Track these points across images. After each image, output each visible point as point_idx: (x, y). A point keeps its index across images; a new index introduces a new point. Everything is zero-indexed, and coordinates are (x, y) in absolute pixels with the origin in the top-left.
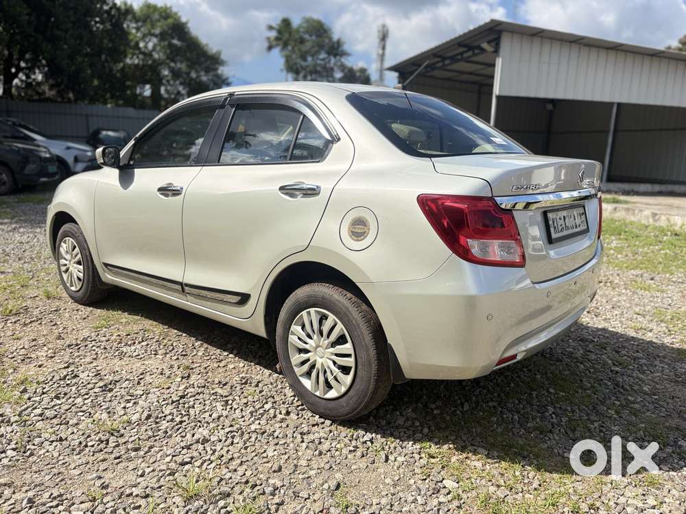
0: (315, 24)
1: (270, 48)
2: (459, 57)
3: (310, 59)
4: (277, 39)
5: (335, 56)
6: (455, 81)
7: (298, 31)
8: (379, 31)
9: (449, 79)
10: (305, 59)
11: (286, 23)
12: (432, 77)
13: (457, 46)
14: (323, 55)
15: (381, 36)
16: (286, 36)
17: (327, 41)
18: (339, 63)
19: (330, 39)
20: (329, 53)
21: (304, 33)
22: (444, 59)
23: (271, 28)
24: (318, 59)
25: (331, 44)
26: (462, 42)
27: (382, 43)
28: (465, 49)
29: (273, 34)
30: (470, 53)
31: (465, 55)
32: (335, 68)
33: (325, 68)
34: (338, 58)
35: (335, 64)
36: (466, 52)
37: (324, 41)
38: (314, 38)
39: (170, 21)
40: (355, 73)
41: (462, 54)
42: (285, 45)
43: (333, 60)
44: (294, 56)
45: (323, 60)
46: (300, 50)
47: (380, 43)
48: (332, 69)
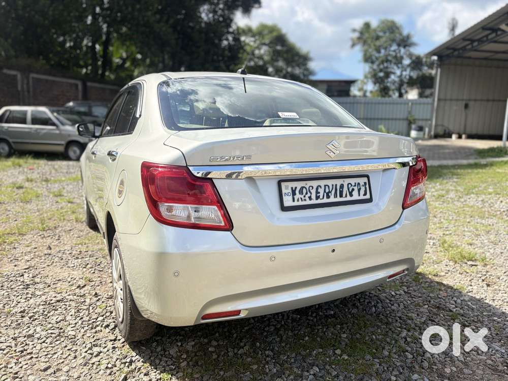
0: (389, 24)
1: (353, 45)
2: (485, 39)
3: (383, 51)
4: (359, 38)
5: (405, 47)
6: (491, 60)
7: (375, 30)
8: (449, 23)
9: (486, 59)
10: (379, 52)
11: (367, 25)
12: (470, 58)
13: (481, 30)
14: (394, 47)
15: (451, 27)
16: (366, 35)
17: (398, 35)
18: (408, 53)
19: (401, 34)
20: (399, 45)
21: (380, 31)
22: (472, 41)
23: (354, 30)
24: (390, 51)
25: (401, 37)
26: (485, 26)
27: (452, 32)
28: (488, 32)
29: (356, 35)
30: (494, 35)
31: (490, 37)
32: (405, 56)
33: (396, 57)
34: (407, 48)
35: (405, 53)
36: (490, 34)
37: (395, 36)
38: (387, 34)
39: (275, 34)
40: (422, 59)
41: (487, 36)
42: (365, 43)
43: (403, 50)
44: (370, 50)
45: (394, 51)
46: (375, 45)
47: (450, 33)
48: (402, 58)
